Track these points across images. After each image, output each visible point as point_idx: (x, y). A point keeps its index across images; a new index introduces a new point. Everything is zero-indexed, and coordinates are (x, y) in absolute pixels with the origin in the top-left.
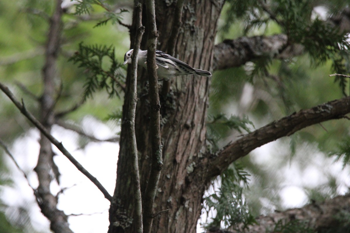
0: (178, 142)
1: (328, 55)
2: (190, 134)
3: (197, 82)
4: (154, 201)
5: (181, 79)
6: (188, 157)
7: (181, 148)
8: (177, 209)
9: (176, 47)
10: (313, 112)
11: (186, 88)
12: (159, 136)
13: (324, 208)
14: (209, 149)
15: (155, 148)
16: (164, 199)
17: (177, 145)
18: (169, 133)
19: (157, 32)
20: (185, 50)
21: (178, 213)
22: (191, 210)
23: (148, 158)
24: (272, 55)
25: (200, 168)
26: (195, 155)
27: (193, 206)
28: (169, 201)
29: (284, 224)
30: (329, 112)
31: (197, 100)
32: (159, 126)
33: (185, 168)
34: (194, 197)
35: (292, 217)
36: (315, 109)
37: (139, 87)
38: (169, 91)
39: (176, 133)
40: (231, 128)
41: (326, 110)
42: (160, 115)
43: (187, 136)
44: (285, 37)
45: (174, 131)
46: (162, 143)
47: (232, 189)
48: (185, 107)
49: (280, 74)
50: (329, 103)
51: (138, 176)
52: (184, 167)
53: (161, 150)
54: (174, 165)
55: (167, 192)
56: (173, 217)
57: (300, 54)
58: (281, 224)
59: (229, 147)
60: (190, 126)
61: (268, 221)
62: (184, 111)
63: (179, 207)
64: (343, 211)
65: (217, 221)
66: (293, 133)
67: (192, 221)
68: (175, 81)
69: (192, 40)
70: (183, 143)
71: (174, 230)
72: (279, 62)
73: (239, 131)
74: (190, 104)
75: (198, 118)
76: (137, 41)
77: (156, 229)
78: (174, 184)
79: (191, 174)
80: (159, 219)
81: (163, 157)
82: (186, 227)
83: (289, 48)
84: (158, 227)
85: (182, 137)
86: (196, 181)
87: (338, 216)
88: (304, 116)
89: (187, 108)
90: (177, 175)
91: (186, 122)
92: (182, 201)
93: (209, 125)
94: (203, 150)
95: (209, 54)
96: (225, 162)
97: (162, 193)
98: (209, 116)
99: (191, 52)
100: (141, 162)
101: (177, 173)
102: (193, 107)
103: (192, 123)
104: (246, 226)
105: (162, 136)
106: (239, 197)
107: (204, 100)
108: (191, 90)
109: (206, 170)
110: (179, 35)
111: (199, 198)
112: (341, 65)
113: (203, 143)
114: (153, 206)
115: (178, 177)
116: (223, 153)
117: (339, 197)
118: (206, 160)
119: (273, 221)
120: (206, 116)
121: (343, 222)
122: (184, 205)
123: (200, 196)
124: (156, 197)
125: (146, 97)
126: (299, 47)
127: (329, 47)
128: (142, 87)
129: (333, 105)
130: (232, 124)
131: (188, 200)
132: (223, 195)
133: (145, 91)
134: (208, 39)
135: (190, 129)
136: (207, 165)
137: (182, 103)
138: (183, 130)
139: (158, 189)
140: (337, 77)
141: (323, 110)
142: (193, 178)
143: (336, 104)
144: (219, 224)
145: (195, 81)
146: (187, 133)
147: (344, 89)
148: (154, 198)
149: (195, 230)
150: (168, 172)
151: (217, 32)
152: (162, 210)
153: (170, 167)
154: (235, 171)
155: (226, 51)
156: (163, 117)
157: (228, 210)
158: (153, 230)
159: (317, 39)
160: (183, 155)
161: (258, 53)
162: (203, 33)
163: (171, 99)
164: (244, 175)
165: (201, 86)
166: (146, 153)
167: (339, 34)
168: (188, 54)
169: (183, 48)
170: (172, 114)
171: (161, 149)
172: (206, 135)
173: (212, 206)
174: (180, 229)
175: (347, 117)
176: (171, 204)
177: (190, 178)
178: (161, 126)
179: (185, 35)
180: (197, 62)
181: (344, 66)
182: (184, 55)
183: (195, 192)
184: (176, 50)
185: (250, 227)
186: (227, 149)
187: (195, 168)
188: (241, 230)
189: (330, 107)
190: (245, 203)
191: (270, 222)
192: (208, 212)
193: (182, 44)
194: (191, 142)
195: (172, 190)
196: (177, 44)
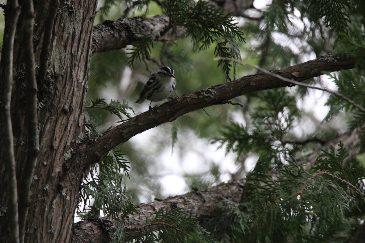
0: (55, 127)
1: (211, 38)
2: (68, 119)
3: (75, 65)
4: (30, 189)
5: (59, 62)
6: (66, 143)
7: (58, 134)
8: (54, 198)
9: (54, 28)
10: (195, 97)
11: (64, 71)
12: (36, 120)
13: (206, 196)
14: (87, 135)
15: (32, 133)
16: (40, 187)
17: (54, 131)
18: (46, 118)
19: (34, 13)
20: (63, 31)
21: (54, 202)
22: (68, 198)
23: (23, 144)
24: (154, 37)
25: (78, 154)
26: (73, 141)
27: (71, 194)
28: (45, 189)
29: (165, 212)
30: (212, 97)
31: (76, 84)
32: (36, 110)
33: (63, 155)
34: (72, 185)
35: (174, 205)
36: (198, 94)
37: (15, 69)
38: (46, 74)
39: (54, 118)
40: (111, 113)
41: (209, 95)
42: (36, 99)
43: (64, 121)
44: (167, 19)
45: (51, 115)
46: (38, 128)
47: (112, 176)
48: (62, 91)
49: (161, 58)
50: (213, 88)
51: (14, 162)
52: (62, 153)
53: (38, 136)
54: (51, 152)
55: (43, 180)
56: (49, 206)
57: (182, 36)
58: (162, 213)
59: (109, 133)
60: (69, 110)
61: (148, 209)
62: (62, 95)
63: (56, 195)
64: (226, 200)
65: (95, 210)
66: (175, 119)
67: (69, 210)
68: (52, 63)
69: (71, 21)
70: (60, 128)
71: (50, 219)
72: (161, 43)
73: (119, 116)
74: (68, 88)
75: (76, 103)
76: (13, 22)
77: (32, 217)
78: (51, 171)
79: (67, 161)
80: (35, 207)
81: (40, 143)
82: (63, 216)
83: (171, 30)
84: (34, 216)
85: (60, 121)
86: (74, 168)
87: (220, 205)
88: (187, 101)
89: (65, 91)
90: (54, 162)
91: (64, 107)
92: (59, 189)
93: (87, 109)
94: (81, 136)
95: (89, 36)
96: (104, 148)
97: (38, 181)
98: (88, 101)
99: (69, 34)
100: (16, 148)
101: (54, 160)
102: (72, 91)
103: (70, 107)
104: (125, 215)
105: (39, 121)
106: (119, 185)
107: (83, 84)
108: (69, 73)
109: (84, 156)
110: (57, 16)
111: (77, 185)
112: (225, 48)
113: (82, 128)
114: (29, 194)
115: (54, 164)
116: (102, 140)
117: (223, 184)
118: (84, 146)
119: (154, 210)
120: (85, 100)
121: (226, 211)
122: (61, 193)
123: (78, 183)
124: (32, 185)
125: (21, 80)
126: (182, 30)
127: (213, 30)
128: (17, 70)
129: (216, 90)
130: (113, 109)
131: (65, 188)
132: (101, 183)
133: (20, 73)
134: (87, 20)
135: (68, 114)
136: (86, 152)
137: (59, 87)
138: (60, 115)
139: (34, 177)
140: (220, 62)
141: (206, 95)
142: (71, 165)
143: (220, 88)
144: (98, 213)
145: (73, 64)
146: (65, 118)
147: (228, 73)
148: (30, 186)
149: (72, 220)
150: (45, 159)
152: (38, 198)
153: (47, 153)
154: (114, 158)
155: (106, 33)
156: (40, 101)
157: (107, 198)
158: (28, 219)
159: (200, 21)
160: (60, 141)
161: (139, 36)
162: (82, 14)
163: (48, 83)
164: (124, 163)
165: (80, 69)
166: (21, 138)
167: (223, 16)
168: (66, 36)
169: (61, 30)
170: (49, 98)
171: (38, 134)
172: (84, 120)
173: (90, 195)
174: (57, 218)
175: (230, 103)
176: (47, 192)
177: (68, 165)
178: (38, 110)
179: (63, 16)
180: (75, 45)
181: (228, 49)
182: (62, 36)
183: (73, 179)
184: (54, 32)
185: (130, 216)
186: (107, 135)
187: (73, 155)
188: (120, 219)
189: (213, 91)
190: (124, 191)
191: (151, 211)
192: (85, 201)
193: (60, 25)
194: (69, 128)
195: (49, 178)
196: (54, 25)
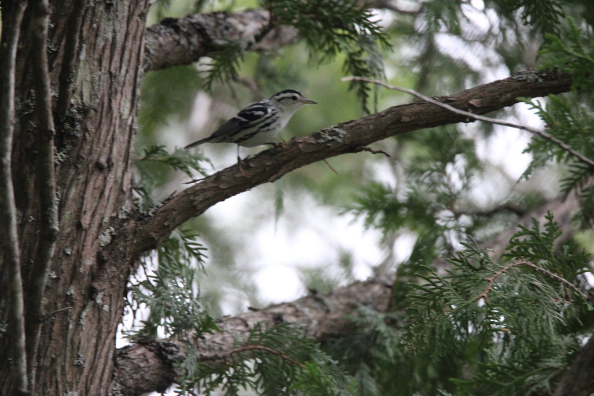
0: (84, 192)
1: (338, 44)
2: (105, 178)
3: (116, 92)
4: (43, 294)
5: (90, 86)
6: (103, 218)
7: (89, 203)
8: (84, 307)
9: (81, 31)
10: (312, 141)
11: (98, 101)
12: (53, 182)
13: (330, 302)
14: (136, 205)
15: (46, 204)
16: (60, 290)
17: (83, 198)
18: (70, 178)
19: (49, 7)
20: (97, 36)
21: (84, 314)
22: (106, 308)
23: (33, 221)
24: (244, 45)
25: (122, 237)
26: (114, 215)
27: (111, 301)
28: (68, 293)
29: (264, 329)
30: (340, 140)
31: (118, 122)
32: (53, 166)
33: (97, 238)
34: (112, 286)
35: (278, 318)
36: (317, 136)
37: (18, 99)
38: (69, 106)
39: (82, 177)
40: (176, 169)
41: (334, 137)
42: (53, 148)
43: (99, 183)
44: (266, 14)
45: (78, 174)
46: (57, 194)
47: (177, 272)
48: (95, 133)
49: (256, 79)
50: (341, 126)
51: (17, 251)
52: (95, 235)
53: (56, 207)
54: (77, 233)
55: (65, 279)
56: (75, 321)
57: (291, 43)
58: (260, 330)
59: (172, 202)
60: (106, 165)
61: (237, 325)
62: (96, 140)
63: (87, 304)
64: (363, 308)
65: (150, 327)
66: (279, 178)
67: (108, 328)
68: (79, 88)
69: (109, 20)
70: (93, 194)
71: (77, 343)
72: (255, 55)
73: (189, 173)
74: (104, 128)
75: (119, 152)
76: (14, 22)
77: (47, 341)
78: (77, 264)
79: (106, 247)
80: (52, 324)
81: (60, 219)
82: (99, 338)
83: (272, 33)
84: (50, 338)
85: (91, 183)
86: (115, 259)
87: (354, 317)
88: (299, 148)
89: (100, 134)
90: (83, 250)
91: (98, 159)
92: (91, 293)
93: (137, 163)
94: (127, 206)
95: (138, 43)
96: (165, 227)
97: (57, 280)
98: (138, 150)
99: (106, 40)
100: (21, 227)
101: (83, 246)
102: (111, 134)
103: (109, 160)
104: (199, 335)
105: (58, 184)
106: (189, 286)
107: (129, 122)
108: (106, 105)
109: (132, 240)
110: (86, 11)
111: (120, 287)
112: (360, 62)
113: (127, 194)
114: (42, 302)
115: (84, 253)
116: (161, 212)
117: (357, 283)
118: (132, 223)
119: (247, 325)
120: (132, 149)
121: (363, 326)
122: (94, 300)
123: (122, 284)
124: (47, 287)
125: (30, 116)
126: (289, 32)
127: (340, 31)
128: (22, 100)
129: (346, 130)
130: (177, 163)
131: (101, 291)
132: (161, 283)
133: (27, 105)
134: (136, 18)
135: (106, 171)
136: (135, 233)
137: (91, 127)
138: (92, 173)
139: (51, 274)
140: (353, 82)
141: (330, 138)
142: (110, 254)
143: (352, 127)
144: (154, 331)
145: (113, 89)
146: (101, 178)
147: (364, 102)
148: (43, 288)
149: (113, 344)
150: (68, 244)
151: (150, 5)
152: (57, 308)
153: (72, 235)
154: (181, 242)
155: (166, 38)
156: (59, 150)
157: (169, 308)
158: (42, 343)
159: (319, 17)
160: (93, 216)
161: (221, 42)
162: (126, 8)
163: (72, 121)
164: (197, 249)
165: (124, 98)
166: (29, 211)
167: (357, 9)
168: (101, 43)
169: (94, 33)
170: (74, 145)
171: (56, 204)
172: (132, 181)
173: (142, 302)
174: (88, 340)
175: (369, 150)
176: (72, 299)
177: (105, 254)
178: (56, 165)
179: (96, 11)
180: (116, 58)
181: (365, 62)
182: (95, 44)
183: (113, 277)
184: (81, 37)
185: (207, 336)
186: (169, 204)
187: (113, 237)
188: (192, 341)
189: (342, 132)
190: (198, 295)
191: (241, 328)
192: (134, 312)
193: (91, 25)
194: (107, 193)
195: (75, 275)
196: (82, 26)
